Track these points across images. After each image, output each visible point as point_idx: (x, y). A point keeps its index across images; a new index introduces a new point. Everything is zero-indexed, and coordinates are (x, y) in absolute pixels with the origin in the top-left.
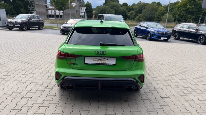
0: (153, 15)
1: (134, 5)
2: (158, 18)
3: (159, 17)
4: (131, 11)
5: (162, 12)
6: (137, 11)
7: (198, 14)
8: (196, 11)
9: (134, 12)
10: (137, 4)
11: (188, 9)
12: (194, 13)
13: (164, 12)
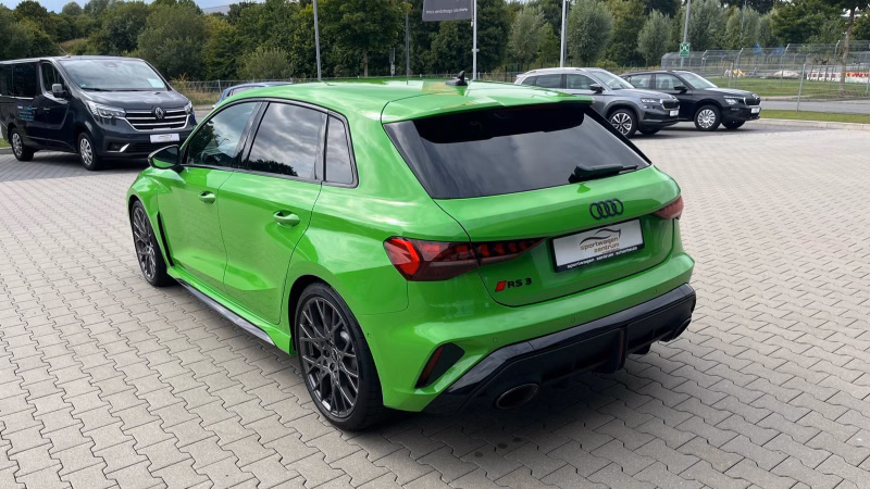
0: (195, 56)
1: (72, 10)
2: (220, 63)
3: (222, 60)
4: (67, 39)
5: (229, 42)
6: (105, 38)
7: (383, 41)
8: (375, 33)
9: (89, 43)
10: (88, 8)
11: (345, 27)
12: (371, 38)
13: (237, 38)
